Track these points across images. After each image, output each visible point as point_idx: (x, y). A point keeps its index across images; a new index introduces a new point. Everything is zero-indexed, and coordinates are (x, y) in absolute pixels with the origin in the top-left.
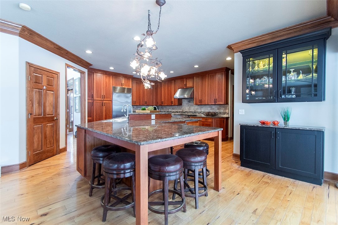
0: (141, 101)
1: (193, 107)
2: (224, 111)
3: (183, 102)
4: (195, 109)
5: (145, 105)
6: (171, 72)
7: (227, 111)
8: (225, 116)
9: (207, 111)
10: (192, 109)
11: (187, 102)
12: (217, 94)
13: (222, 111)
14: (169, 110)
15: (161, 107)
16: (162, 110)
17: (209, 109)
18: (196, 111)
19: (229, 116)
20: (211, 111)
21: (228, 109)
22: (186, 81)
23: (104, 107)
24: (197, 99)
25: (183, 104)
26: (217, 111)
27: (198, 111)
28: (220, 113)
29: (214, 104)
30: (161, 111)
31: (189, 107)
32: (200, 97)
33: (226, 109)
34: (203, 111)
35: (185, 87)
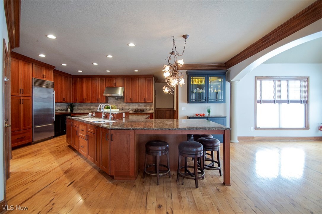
0: (59, 97)
1: (121, 105)
2: (150, 108)
3: (110, 100)
4: (123, 106)
5: (63, 102)
6: (107, 71)
7: (152, 108)
8: (151, 112)
9: (135, 108)
10: (120, 106)
11: (113, 100)
12: (146, 95)
13: (148, 108)
14: (91, 107)
15: (79, 105)
16: (80, 108)
17: (137, 106)
18: (124, 108)
19: (154, 112)
20: (139, 108)
21: (152, 106)
22: (116, 81)
23: (22, 106)
24: (128, 98)
25: (109, 102)
26: (144, 108)
27: (126, 108)
28: (147, 109)
29: (144, 102)
30: (78, 108)
31: (116, 105)
32: (130, 96)
33: (151, 106)
34: (131, 108)
35: (114, 86)
